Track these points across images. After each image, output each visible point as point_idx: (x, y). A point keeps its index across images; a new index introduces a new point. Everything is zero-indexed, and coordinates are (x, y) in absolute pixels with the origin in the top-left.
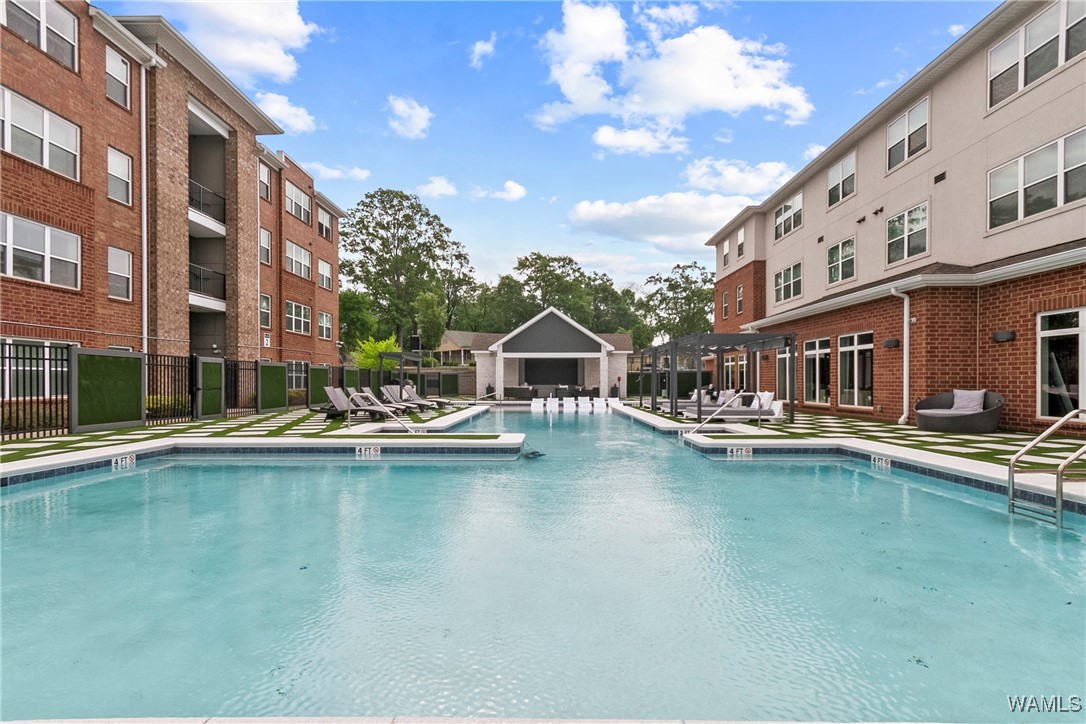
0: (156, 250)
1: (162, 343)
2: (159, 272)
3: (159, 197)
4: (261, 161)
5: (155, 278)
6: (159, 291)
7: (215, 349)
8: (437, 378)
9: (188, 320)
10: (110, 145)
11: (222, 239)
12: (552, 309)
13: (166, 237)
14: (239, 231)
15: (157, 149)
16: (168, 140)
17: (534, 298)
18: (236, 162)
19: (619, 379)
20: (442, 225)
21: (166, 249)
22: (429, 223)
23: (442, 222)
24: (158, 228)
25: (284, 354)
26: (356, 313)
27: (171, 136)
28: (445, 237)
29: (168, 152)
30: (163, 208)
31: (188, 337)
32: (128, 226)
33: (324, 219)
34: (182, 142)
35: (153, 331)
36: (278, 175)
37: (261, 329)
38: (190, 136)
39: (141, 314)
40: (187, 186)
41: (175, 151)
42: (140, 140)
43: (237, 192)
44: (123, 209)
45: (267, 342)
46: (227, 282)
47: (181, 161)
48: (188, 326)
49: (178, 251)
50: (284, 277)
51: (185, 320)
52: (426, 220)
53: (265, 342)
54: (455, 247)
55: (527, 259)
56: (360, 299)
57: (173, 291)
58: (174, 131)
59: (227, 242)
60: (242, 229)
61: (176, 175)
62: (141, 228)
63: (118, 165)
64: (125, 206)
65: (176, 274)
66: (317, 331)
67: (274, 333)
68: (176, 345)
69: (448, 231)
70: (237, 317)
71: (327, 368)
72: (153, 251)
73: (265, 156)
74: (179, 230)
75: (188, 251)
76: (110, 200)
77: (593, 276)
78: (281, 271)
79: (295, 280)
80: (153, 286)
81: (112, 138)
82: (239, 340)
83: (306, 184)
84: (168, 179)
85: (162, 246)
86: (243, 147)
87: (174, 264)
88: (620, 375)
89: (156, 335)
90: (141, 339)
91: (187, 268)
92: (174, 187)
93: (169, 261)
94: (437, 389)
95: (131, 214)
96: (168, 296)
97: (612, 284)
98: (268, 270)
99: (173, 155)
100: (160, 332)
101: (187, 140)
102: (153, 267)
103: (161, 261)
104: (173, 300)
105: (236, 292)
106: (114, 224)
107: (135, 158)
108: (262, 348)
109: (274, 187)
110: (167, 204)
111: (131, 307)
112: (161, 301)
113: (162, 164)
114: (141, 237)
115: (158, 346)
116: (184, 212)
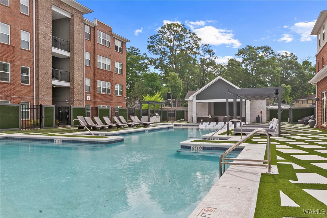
0: (39, 65)
1: (41, 100)
2: (40, 73)
3: (40, 46)
4: (85, 24)
5: (38, 76)
6: (40, 80)
7: (67, 101)
8: (174, 112)
9: (52, 91)
10: (21, 30)
11: (69, 58)
12: (219, 77)
13: (42, 60)
14: (75, 54)
15: (39, 28)
16: (43, 24)
17: (247, 70)
18: (73, 27)
19: (261, 112)
20: (197, 37)
21: (42, 65)
22: (191, 37)
23: (197, 36)
24: (39, 57)
25: (97, 103)
26: (153, 82)
27: (45, 22)
28: (199, 43)
29: (43, 28)
30: (41, 50)
31: (52, 97)
32: (29, 58)
33: (118, 44)
34: (50, 24)
35: (37, 96)
36: (94, 29)
37: (86, 93)
38: (52, 20)
39: (33, 89)
40: (51, 40)
41: (46, 27)
42: (33, 26)
43: (73, 39)
44: (26, 52)
45: (89, 98)
46: (71, 75)
47: (49, 31)
48: (52, 93)
49: (47, 65)
50: (97, 71)
51: (50, 91)
52: (189, 35)
53: (88, 98)
54: (206, 47)
55: (243, 49)
56: (155, 76)
57: (45, 80)
58: (46, 20)
59: (71, 59)
60: (76, 53)
61: (47, 36)
62: (33, 58)
63: (25, 36)
64: (27, 51)
65: (47, 74)
66: (114, 93)
67: (92, 94)
68: (46, 101)
69: (200, 39)
70: (73, 89)
71: (108, 108)
72: (37, 66)
73: (87, 22)
74: (48, 57)
75: (52, 64)
76: (21, 49)
77: (285, 55)
78: (95, 68)
79: (102, 71)
80: (37, 79)
81: (22, 27)
82: (74, 97)
83: (108, 31)
84: (43, 38)
85: (41, 64)
86: (76, 20)
87: (46, 70)
88: (261, 110)
89: (38, 97)
90: (34, 99)
91: (51, 71)
92: (46, 41)
93: (44, 69)
94: (174, 117)
95: (30, 53)
96: (43, 82)
97: (297, 59)
98: (89, 69)
99: (46, 29)
100: (40, 96)
101: (51, 22)
102: (37, 72)
103: (40, 69)
104: (45, 84)
105: (73, 79)
106: (23, 58)
107: (31, 33)
108: (86, 101)
109: (92, 34)
110: (43, 48)
111: (29, 87)
112: (40, 84)
113: (41, 33)
114: (33, 61)
115: (39, 101)
116: (50, 50)
